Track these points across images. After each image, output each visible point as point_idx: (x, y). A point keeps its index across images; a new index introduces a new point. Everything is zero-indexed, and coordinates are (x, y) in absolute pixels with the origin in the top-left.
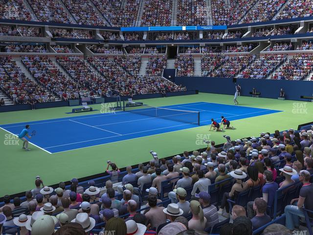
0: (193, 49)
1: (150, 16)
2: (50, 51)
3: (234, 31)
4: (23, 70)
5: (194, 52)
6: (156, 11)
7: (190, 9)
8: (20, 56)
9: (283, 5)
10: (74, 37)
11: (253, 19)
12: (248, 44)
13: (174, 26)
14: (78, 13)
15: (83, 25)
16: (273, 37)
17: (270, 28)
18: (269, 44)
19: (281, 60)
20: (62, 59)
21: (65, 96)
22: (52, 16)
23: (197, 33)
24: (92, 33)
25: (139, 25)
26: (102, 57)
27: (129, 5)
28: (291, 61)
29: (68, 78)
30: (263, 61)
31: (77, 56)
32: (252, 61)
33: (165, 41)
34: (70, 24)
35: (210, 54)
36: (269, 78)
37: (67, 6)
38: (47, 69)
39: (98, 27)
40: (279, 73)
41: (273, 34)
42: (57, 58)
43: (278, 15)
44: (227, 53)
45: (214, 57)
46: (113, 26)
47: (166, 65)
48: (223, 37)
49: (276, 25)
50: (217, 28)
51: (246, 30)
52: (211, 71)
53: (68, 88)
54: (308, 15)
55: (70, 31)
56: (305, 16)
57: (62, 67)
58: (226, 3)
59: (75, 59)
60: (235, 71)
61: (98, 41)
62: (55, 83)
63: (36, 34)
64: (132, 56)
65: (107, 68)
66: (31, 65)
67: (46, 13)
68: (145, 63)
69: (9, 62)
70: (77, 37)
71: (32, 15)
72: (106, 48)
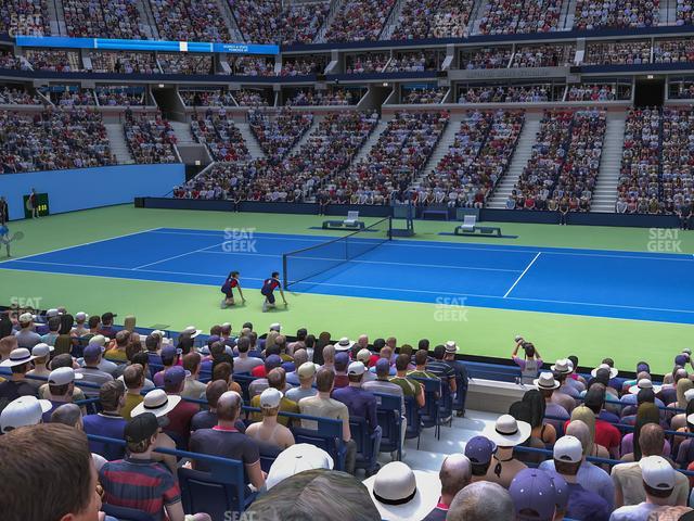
10: (638, 61)
69: (436, 122)
70: (645, 60)
71: (563, 17)
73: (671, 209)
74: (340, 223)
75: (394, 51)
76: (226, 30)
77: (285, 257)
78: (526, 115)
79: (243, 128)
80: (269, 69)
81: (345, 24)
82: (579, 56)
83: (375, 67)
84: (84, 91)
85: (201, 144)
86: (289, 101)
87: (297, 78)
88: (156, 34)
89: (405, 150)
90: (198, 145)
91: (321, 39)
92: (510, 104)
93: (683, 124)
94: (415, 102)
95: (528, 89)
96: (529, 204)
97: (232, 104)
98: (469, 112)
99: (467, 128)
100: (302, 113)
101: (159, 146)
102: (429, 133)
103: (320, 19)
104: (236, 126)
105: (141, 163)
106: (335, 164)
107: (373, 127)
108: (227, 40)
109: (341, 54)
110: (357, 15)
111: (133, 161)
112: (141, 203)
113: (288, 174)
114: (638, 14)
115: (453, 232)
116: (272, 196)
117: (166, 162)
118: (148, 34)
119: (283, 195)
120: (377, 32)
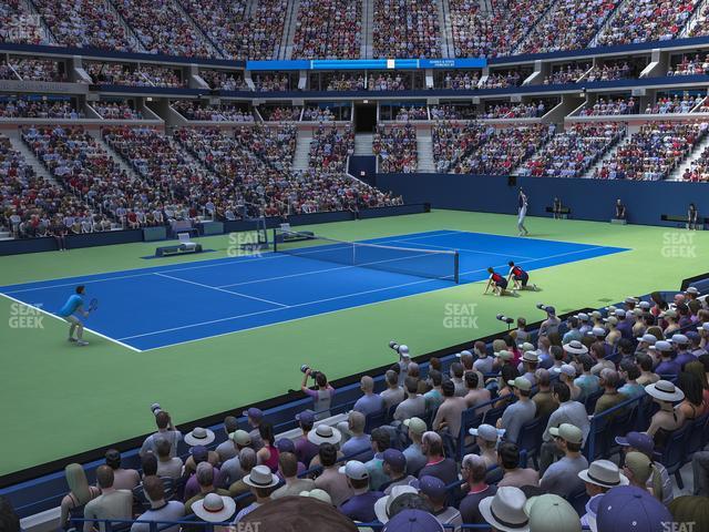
0: (413, 111)
1: (312, 35)
2: (88, 114)
3: (503, 72)
4: (29, 160)
5: (416, 118)
6: (325, 24)
7: (403, 21)
8: (20, 127)
9: (610, 14)
10: (140, 84)
11: (546, 43)
12: (536, 101)
13: (366, 58)
14: (147, 28)
15: (161, 56)
16: (592, 85)
17: (583, 66)
18: (583, 100)
19: (612, 135)
20: (116, 132)
21: (133, 218)
22: (90, 33)
23: (420, 75)
24: (182, 74)
25: (289, 55)
26: (207, 128)
27: (264, 9)
28: (637, 137)
29: (133, 178)
30: (573, 138)
31: (151, 127)
32: (547, 139)
33: (348, 92)
34: (130, 54)
35: (453, 121)
36: (590, 175)
37: (121, 12)
38: (85, 157)
39: (194, 59)
40: (610, 164)
41: (592, 78)
42: (106, 131)
43: (601, 35)
44: (490, 119)
45: (461, 130)
46: (230, 57)
47: (353, 147)
48: (480, 84)
49: (596, 59)
50: (464, 64)
51: (531, 69)
52: (457, 161)
53: (137, 199)
54: (669, 36)
55: (131, 68)
56: (662, 37)
57: (118, 151)
58: (483, 8)
59: (147, 132)
60: (512, 160)
61: (196, 92)
62: (105, 189)
63: (52, 75)
64: (275, 128)
65: (220, 153)
66: (46, 147)
67: (76, 28)
68: (305, 143)
72: (215, 107)
82: (84, 74)
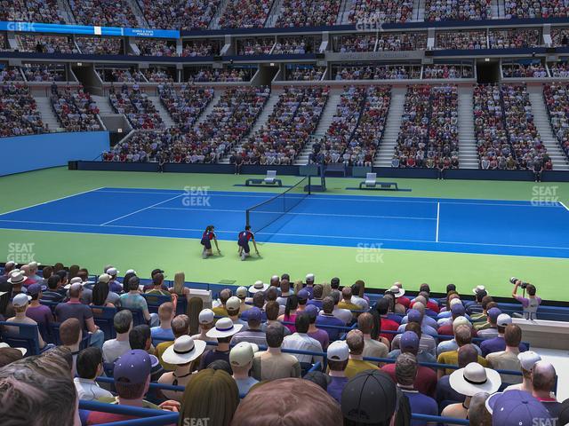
10: (477, 47)
15: (515, 19)
31: (454, 85)
42: (410, 88)
69: (320, 96)
70: (483, 46)
71: (415, 11)
72: (550, 65)
73: (525, 165)
74: (261, 181)
75: (278, 36)
76: (134, 17)
77: (247, 212)
78: (393, 90)
79: (154, 101)
80: (172, 51)
81: (235, 13)
82: (431, 43)
83: (263, 49)
84: (12, 68)
85: (120, 115)
86: (191, 78)
87: (196, 58)
88: (73, 19)
89: (297, 119)
90: (117, 115)
91: (215, 26)
92: (377, 81)
93: (519, 97)
94: (299, 79)
95: (391, 69)
96: (411, 163)
97: (142, 80)
98: (346, 87)
99: (346, 100)
100: (204, 87)
101: (83, 116)
102: (315, 105)
103: (213, 9)
104: (149, 99)
105: (70, 130)
106: (240, 131)
107: (267, 99)
108: (135, 25)
109: (233, 39)
110: (245, 6)
111: (62, 129)
112: (74, 166)
113: (201, 140)
114: (475, 9)
115: (358, 187)
116: (192, 159)
117: (92, 130)
118: (66, 20)
119: (201, 157)
120: (263, 21)
